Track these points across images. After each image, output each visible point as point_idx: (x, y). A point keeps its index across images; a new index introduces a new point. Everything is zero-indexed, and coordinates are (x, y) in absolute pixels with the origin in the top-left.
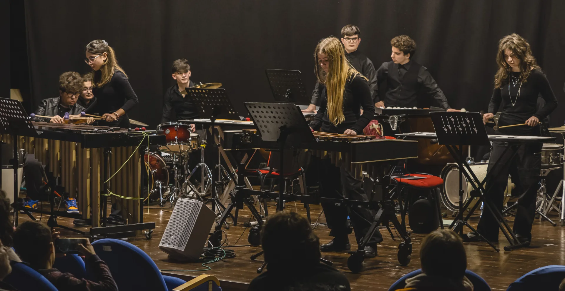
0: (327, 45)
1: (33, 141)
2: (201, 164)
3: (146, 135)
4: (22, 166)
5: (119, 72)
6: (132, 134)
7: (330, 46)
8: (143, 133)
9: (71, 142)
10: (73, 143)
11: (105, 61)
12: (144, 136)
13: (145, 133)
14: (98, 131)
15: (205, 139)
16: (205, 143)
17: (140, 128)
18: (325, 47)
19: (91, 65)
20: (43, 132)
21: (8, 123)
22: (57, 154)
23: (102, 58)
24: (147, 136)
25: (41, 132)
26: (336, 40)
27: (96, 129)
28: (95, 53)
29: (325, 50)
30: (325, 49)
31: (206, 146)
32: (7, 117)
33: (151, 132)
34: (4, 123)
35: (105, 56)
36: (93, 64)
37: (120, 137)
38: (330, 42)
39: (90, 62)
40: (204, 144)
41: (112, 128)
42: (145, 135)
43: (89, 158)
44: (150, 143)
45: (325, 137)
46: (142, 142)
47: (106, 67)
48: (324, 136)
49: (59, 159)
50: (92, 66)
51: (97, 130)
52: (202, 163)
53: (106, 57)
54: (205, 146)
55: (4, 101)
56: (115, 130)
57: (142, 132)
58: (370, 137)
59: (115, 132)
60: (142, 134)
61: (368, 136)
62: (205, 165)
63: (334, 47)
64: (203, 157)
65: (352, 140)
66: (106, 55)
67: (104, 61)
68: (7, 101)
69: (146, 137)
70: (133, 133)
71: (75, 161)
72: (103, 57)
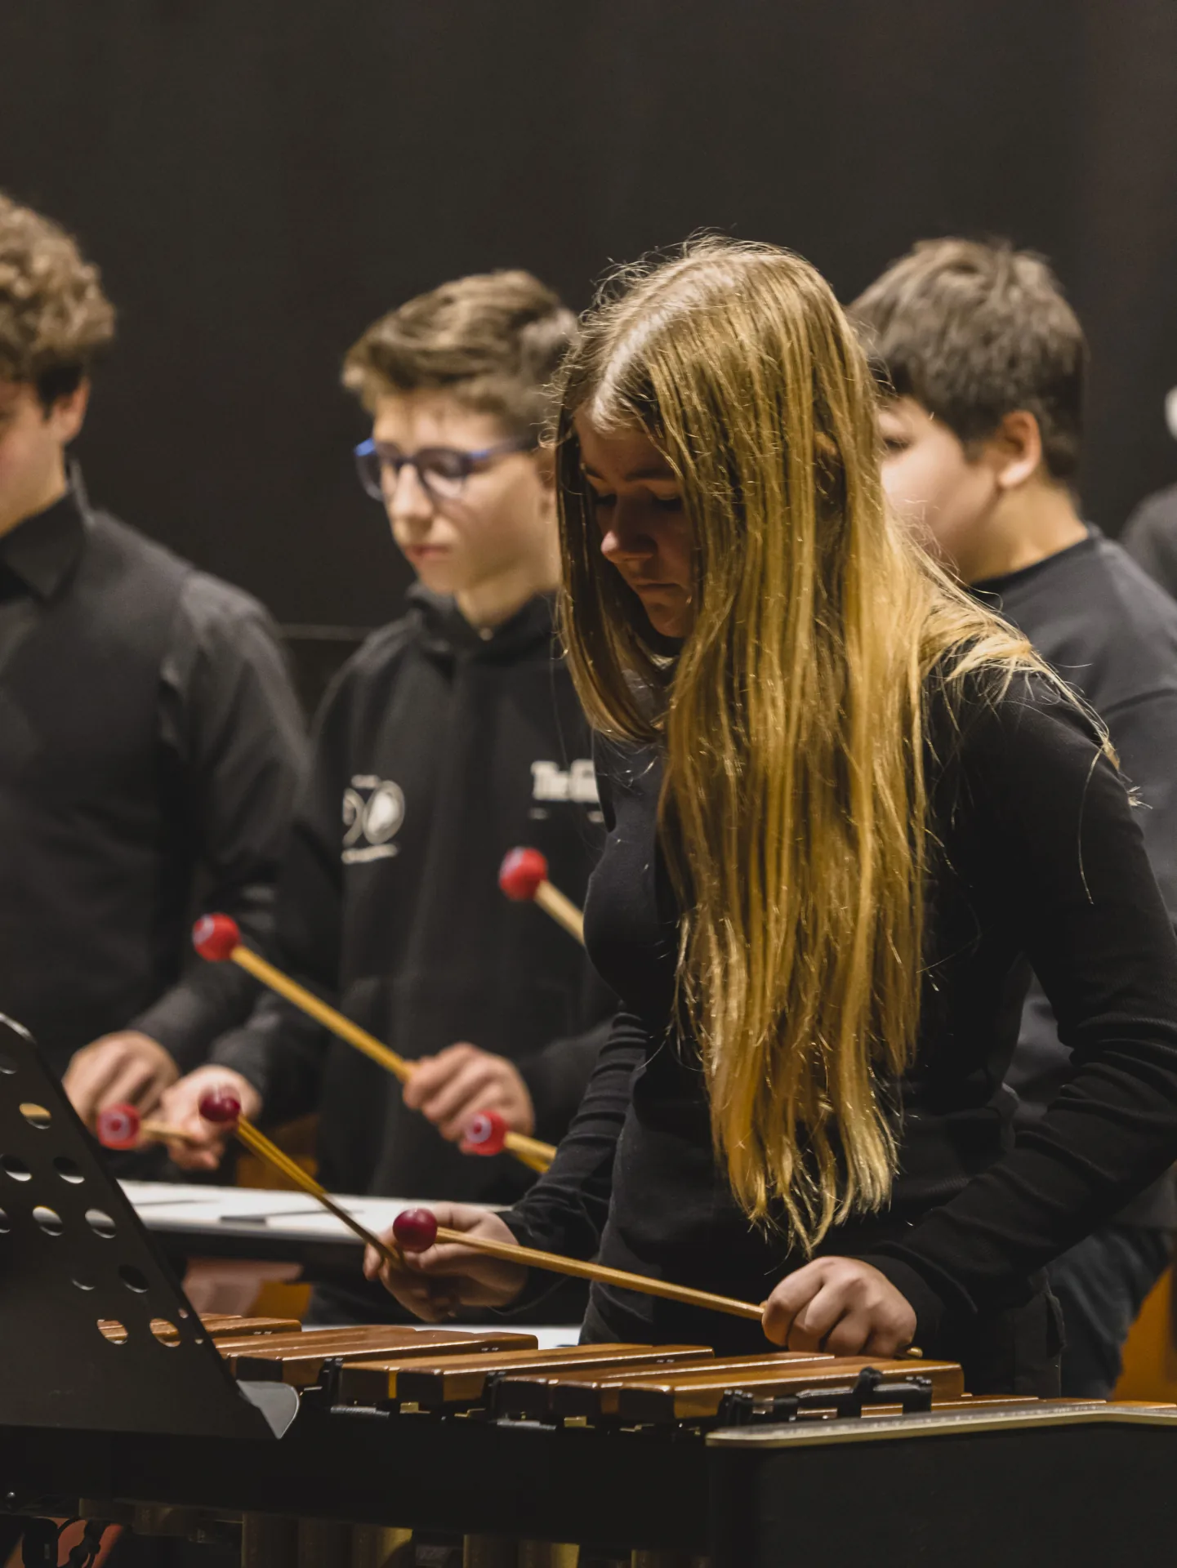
0: (677, 330)
7: (710, 349)
18: (655, 349)
26: (786, 271)
29: (648, 386)
30: (658, 380)
38: (712, 300)
45: (402, 1376)
48: (393, 1367)
58: (901, 1378)
61: (888, 1368)
63: (753, 364)
65: (712, 1411)
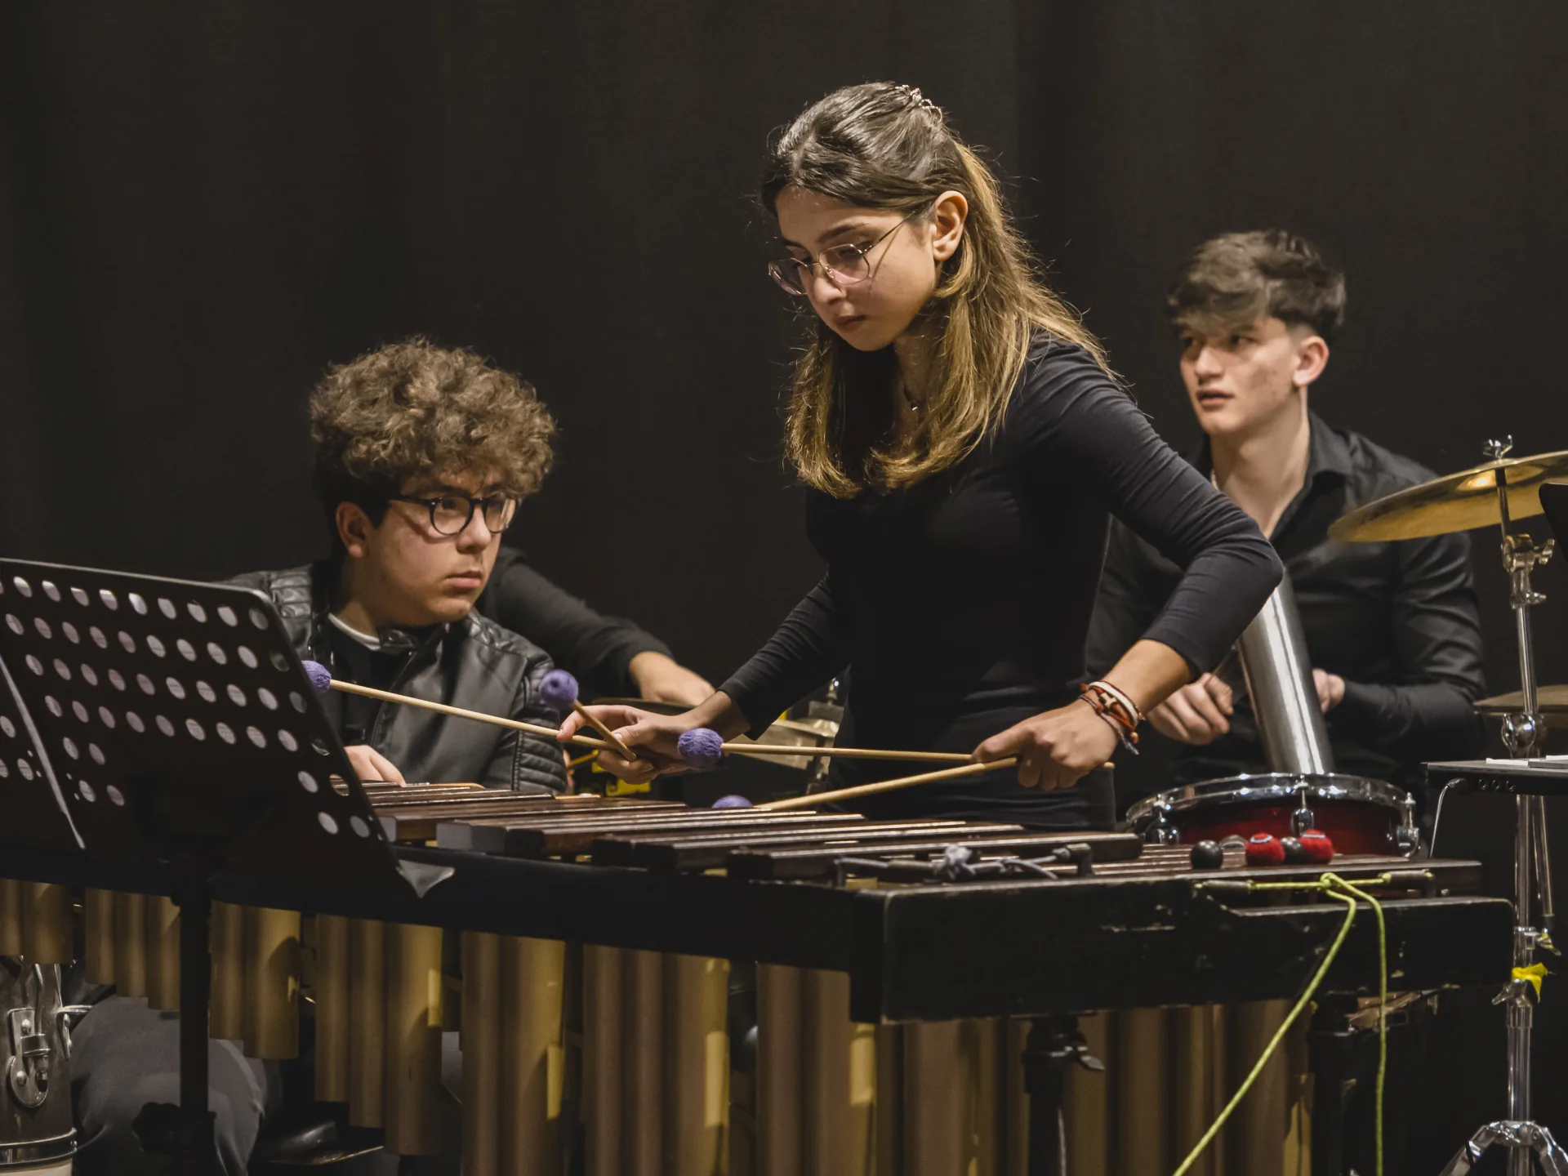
1: (290, 942)
2: (1512, 1128)
3: (1358, 899)
4: (65, 1145)
5: (1064, 351)
6: (1244, 890)
8: (1325, 881)
9: (687, 961)
10: (710, 964)
11: (948, 266)
12: (1346, 913)
13: (1348, 884)
14: (971, 868)
15: (1537, 923)
16: (1540, 955)
17: (1289, 841)
19: (834, 301)
20: (449, 873)
21: (111, 789)
22: (544, 1061)
23: (928, 245)
24: (1373, 911)
25: (437, 869)
27: (958, 852)
28: (864, 199)
31: (1545, 979)
32: (118, 740)
33: (1387, 876)
34: (69, 789)
35: (946, 225)
36: (852, 296)
37: (1162, 918)
39: (831, 282)
40: (1535, 962)
41: (1079, 840)
42: (1352, 901)
43: (871, 1106)
44: (1390, 971)
46: (1328, 960)
47: (961, 317)
49: (553, 1110)
50: (848, 309)
51: (971, 860)
52: (1516, 1118)
53: (959, 228)
54: (1536, 980)
55: (106, 594)
56: (1103, 852)
57: (1316, 877)
59: (1106, 874)
60: (1321, 897)
62: (1542, 1142)
64: (1518, 1065)
66: (955, 215)
67: (937, 262)
68: (134, 598)
69: (1366, 918)
70: (1249, 884)
71: (720, 1128)
72: (933, 228)
